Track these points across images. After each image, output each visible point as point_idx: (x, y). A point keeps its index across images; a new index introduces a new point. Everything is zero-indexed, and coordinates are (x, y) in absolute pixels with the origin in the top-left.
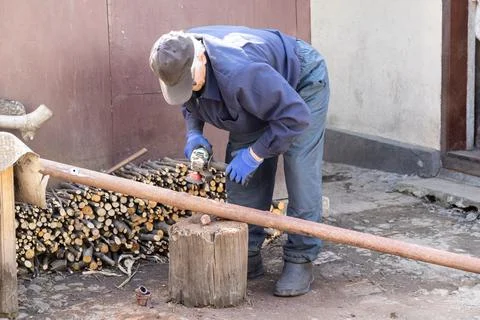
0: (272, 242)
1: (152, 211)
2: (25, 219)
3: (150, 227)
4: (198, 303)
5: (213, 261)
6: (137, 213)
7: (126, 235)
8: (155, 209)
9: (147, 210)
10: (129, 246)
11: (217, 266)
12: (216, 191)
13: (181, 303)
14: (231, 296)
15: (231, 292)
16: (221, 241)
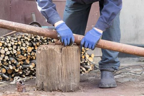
1: (29, 54)
3: (28, 62)
4: (52, 89)
5: (61, 64)
6: (21, 54)
7: (15, 65)
8: (31, 53)
9: (26, 53)
10: (17, 71)
11: (64, 67)
13: (43, 90)
14: (71, 85)
15: (71, 83)
16: (65, 52)
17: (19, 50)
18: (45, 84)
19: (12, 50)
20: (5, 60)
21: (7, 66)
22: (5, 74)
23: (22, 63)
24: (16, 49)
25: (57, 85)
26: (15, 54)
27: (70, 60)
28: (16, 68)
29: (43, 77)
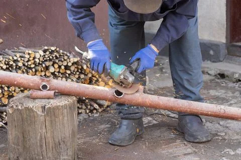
0: (104, 110)
5: (44, 130)
12: (59, 72)
16: (50, 112)
27: (58, 124)
29: (18, 149)
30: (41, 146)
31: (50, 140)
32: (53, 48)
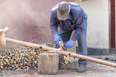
0: (65, 65)
2: (1, 55)
3: (34, 60)
4: (45, 73)
5: (49, 62)
6: (30, 56)
7: (27, 61)
8: (35, 55)
9: (33, 55)
10: (28, 64)
13: (41, 74)
14: (54, 72)
15: (54, 71)
16: (51, 57)
17: (29, 54)
18: (42, 71)
19: (26, 54)
20: (22, 59)
21: (23, 62)
22: (22, 66)
23: (31, 60)
24: (28, 53)
25: (47, 71)
26: (27, 56)
27: (53, 60)
28: (28, 63)
29: (41, 68)
30: (48, 67)
31: (51, 65)
32: (50, 44)
